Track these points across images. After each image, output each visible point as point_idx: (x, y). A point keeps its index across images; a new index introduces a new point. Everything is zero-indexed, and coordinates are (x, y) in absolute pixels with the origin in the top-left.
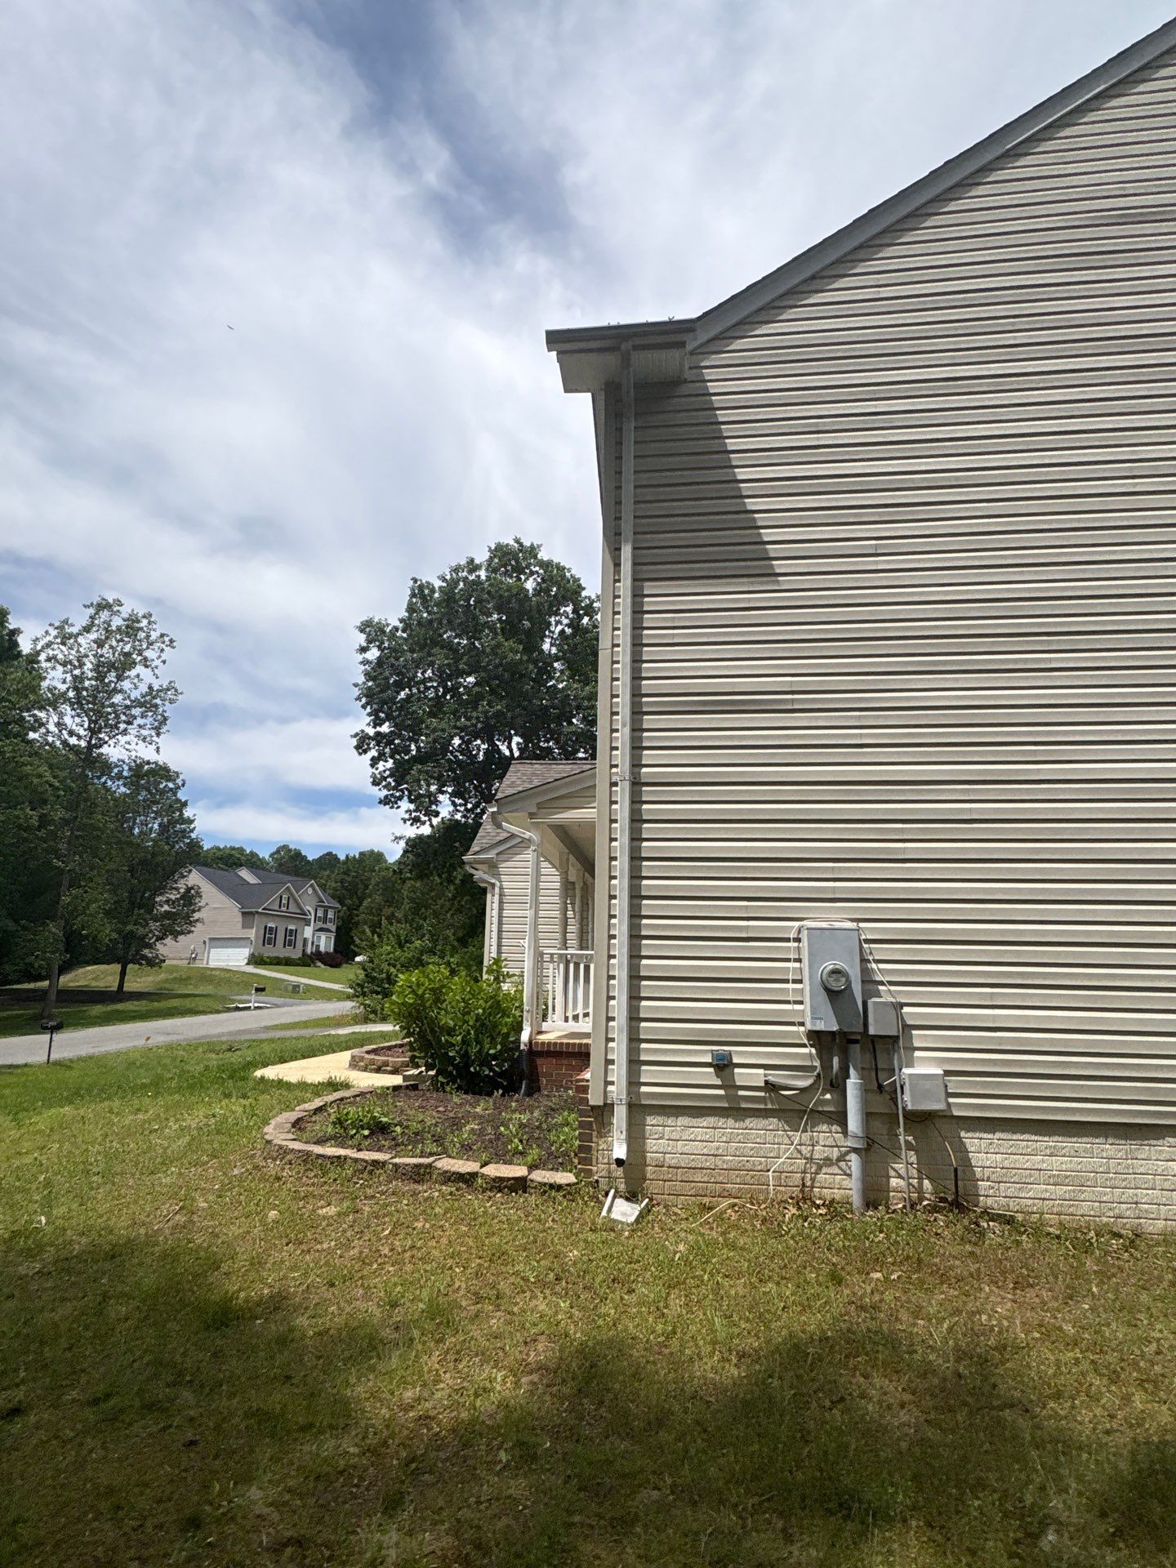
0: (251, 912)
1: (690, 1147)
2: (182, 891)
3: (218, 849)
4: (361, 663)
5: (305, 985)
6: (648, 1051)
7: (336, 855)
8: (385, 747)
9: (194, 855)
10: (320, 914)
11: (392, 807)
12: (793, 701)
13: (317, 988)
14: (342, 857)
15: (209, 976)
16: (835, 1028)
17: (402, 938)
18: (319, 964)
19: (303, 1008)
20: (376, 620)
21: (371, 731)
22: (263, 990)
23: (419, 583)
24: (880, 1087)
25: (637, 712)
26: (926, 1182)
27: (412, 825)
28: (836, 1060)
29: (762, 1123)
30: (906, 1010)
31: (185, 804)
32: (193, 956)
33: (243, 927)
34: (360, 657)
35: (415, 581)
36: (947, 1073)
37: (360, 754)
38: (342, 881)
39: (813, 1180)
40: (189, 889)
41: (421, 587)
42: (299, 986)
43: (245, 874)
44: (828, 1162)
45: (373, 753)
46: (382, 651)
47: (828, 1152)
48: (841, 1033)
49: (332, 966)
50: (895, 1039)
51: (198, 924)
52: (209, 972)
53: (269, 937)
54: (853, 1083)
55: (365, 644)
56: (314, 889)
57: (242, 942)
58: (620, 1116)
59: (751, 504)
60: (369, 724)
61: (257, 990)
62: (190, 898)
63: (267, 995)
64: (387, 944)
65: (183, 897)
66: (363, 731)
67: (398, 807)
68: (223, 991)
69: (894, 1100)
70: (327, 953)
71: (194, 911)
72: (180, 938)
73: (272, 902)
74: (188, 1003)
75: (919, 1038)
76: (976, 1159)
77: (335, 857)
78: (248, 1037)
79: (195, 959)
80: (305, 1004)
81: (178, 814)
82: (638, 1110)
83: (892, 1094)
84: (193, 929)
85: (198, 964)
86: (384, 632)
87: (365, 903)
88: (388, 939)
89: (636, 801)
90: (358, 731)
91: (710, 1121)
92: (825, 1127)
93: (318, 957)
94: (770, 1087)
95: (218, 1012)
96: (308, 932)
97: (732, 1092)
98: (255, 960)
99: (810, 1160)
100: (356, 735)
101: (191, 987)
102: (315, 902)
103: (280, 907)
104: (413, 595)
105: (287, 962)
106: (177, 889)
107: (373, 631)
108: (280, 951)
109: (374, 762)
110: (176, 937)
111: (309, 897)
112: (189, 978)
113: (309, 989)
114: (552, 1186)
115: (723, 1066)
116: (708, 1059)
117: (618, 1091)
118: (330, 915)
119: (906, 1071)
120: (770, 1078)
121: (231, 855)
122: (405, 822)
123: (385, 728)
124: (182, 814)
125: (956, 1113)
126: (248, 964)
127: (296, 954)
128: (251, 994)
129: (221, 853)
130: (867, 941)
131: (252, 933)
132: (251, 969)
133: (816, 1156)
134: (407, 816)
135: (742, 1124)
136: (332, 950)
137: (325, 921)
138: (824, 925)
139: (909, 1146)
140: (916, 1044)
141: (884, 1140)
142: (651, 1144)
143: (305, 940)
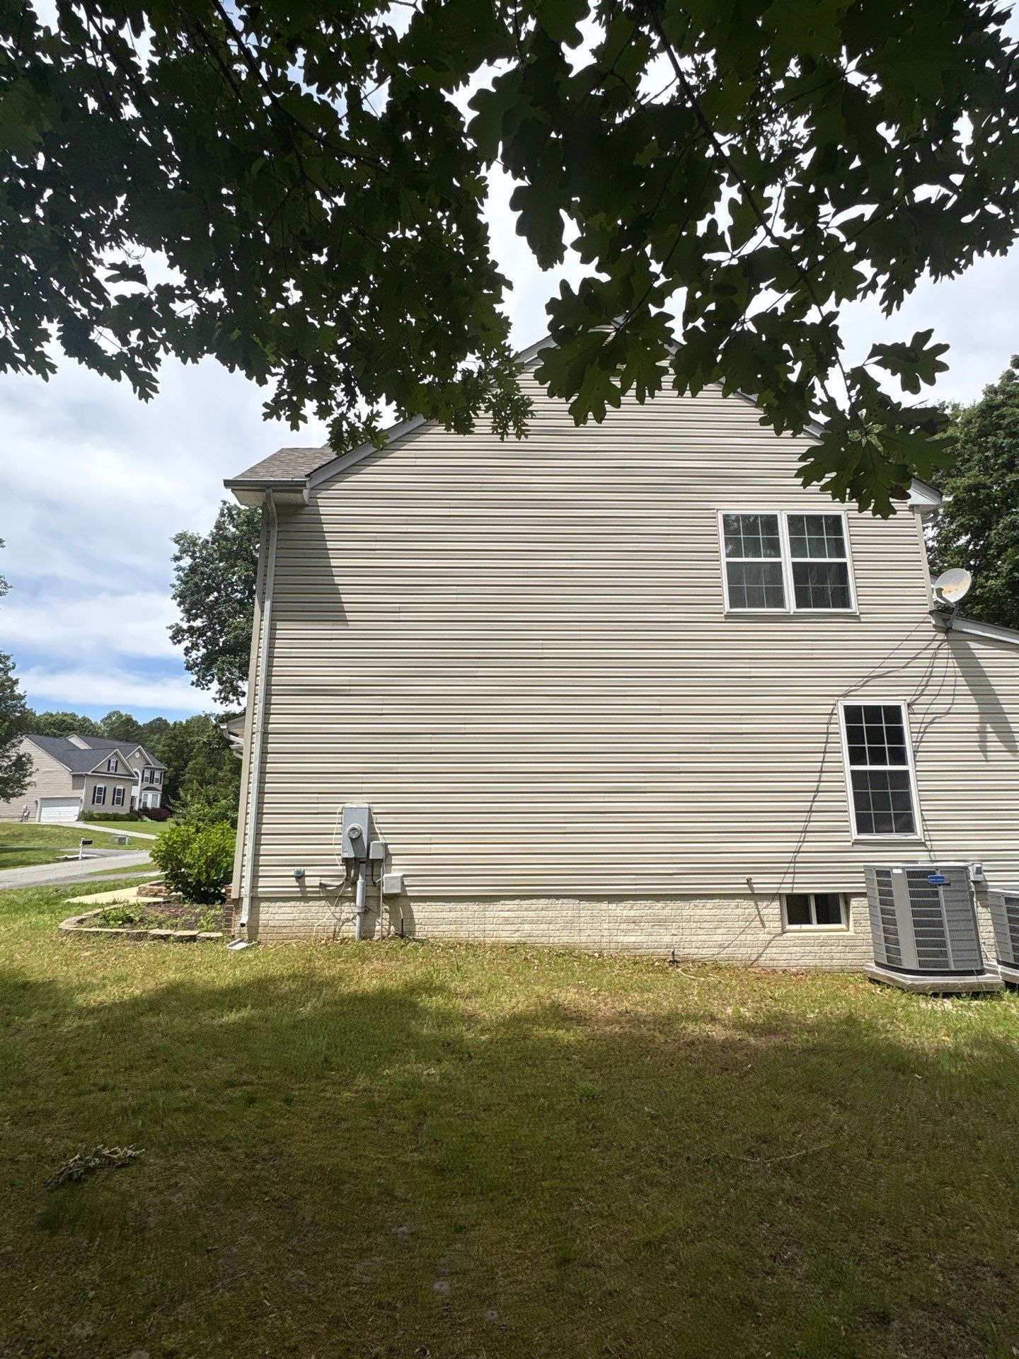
0: (81, 776)
1: (281, 917)
2: (14, 758)
3: (51, 715)
4: (175, 569)
5: (131, 837)
6: (262, 871)
7: (165, 720)
8: (198, 638)
9: (26, 725)
10: (147, 774)
11: (203, 689)
12: (350, 690)
13: (142, 840)
14: (171, 723)
15: (39, 832)
16: (353, 856)
17: (211, 797)
18: (146, 818)
19: (126, 857)
20: (190, 534)
21: (185, 625)
22: (90, 843)
23: (227, 505)
24: (374, 883)
25: (268, 694)
26: (392, 927)
27: (222, 703)
28: (353, 871)
29: (318, 903)
30: (389, 846)
31: (16, 682)
32: (26, 814)
33: (74, 788)
34: (175, 565)
35: (225, 503)
36: (404, 876)
37: (175, 644)
38: (169, 746)
39: (340, 929)
40: (20, 757)
41: (229, 509)
42: (124, 839)
43: (75, 740)
44: (348, 920)
45: (187, 643)
46: (194, 560)
47: (348, 916)
48: (355, 859)
49: (158, 820)
50: (381, 861)
51: (29, 787)
52: (40, 829)
53: (98, 796)
54: (360, 882)
55: (178, 554)
56: (141, 753)
57: (73, 801)
58: (246, 903)
59: (337, 580)
60: (182, 620)
61: (85, 843)
62: (21, 764)
63: (95, 847)
64: (198, 803)
65: (14, 764)
66: (177, 624)
67: (209, 689)
68: (52, 845)
69: (379, 889)
70: (153, 809)
71: (25, 776)
72: (12, 800)
73: (101, 766)
74: (19, 856)
75: (395, 860)
76: (416, 915)
77: (165, 723)
78: (73, 881)
79: (27, 816)
80: (130, 854)
81: (9, 690)
82: (255, 900)
83: (378, 886)
84: (24, 792)
85: (30, 822)
86: (195, 545)
87: (191, 764)
88: (199, 799)
89: (265, 742)
90: (173, 623)
91: (293, 903)
92: (348, 904)
93: (145, 812)
94: (322, 886)
95: (48, 862)
96: (135, 791)
97: (303, 889)
98: (86, 817)
99: (339, 920)
100: (170, 628)
101: (23, 842)
102: (142, 764)
103: (109, 770)
104: (222, 515)
105: (116, 818)
106: (8, 757)
107: (186, 543)
108: (108, 808)
109: (187, 651)
110: (8, 799)
111: (136, 760)
112: (21, 835)
113: (134, 841)
114: (208, 938)
115: (300, 877)
116: (293, 873)
117: (246, 891)
118: (157, 775)
119: (386, 875)
120: (322, 882)
121: (64, 721)
122: (215, 701)
123: (198, 623)
124: (13, 691)
125: (409, 894)
126: (78, 820)
127: (124, 810)
128: (78, 847)
129: (54, 719)
130: (374, 813)
131: (81, 793)
132: (81, 825)
133: (342, 918)
134: (217, 696)
135: (306, 904)
136: (158, 806)
137: (152, 782)
138: (355, 806)
139: (387, 911)
140: (393, 862)
141: (374, 908)
142: (262, 916)
143: (133, 799)
